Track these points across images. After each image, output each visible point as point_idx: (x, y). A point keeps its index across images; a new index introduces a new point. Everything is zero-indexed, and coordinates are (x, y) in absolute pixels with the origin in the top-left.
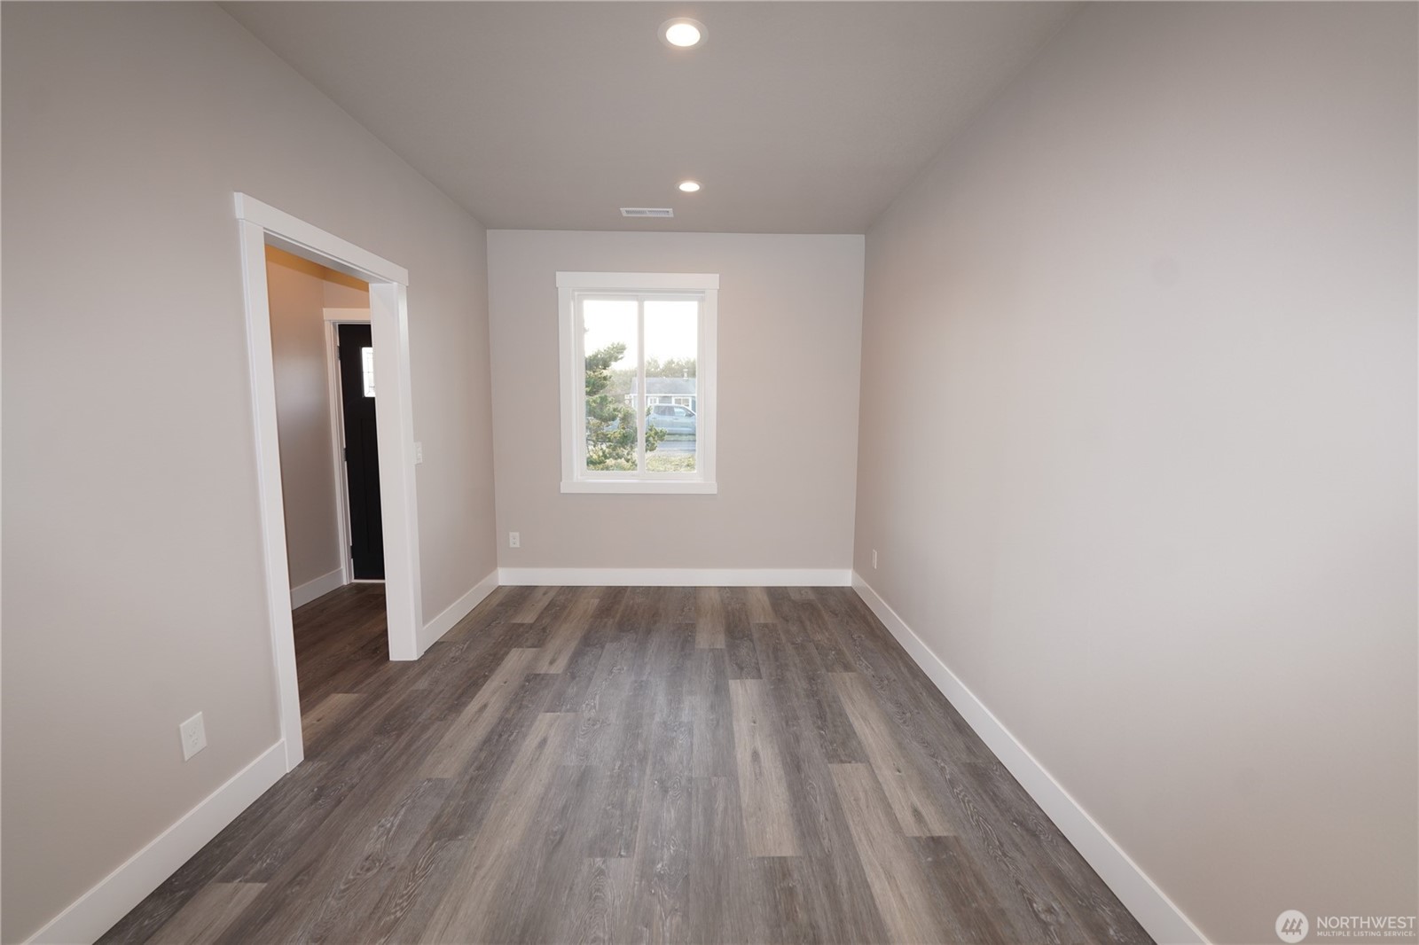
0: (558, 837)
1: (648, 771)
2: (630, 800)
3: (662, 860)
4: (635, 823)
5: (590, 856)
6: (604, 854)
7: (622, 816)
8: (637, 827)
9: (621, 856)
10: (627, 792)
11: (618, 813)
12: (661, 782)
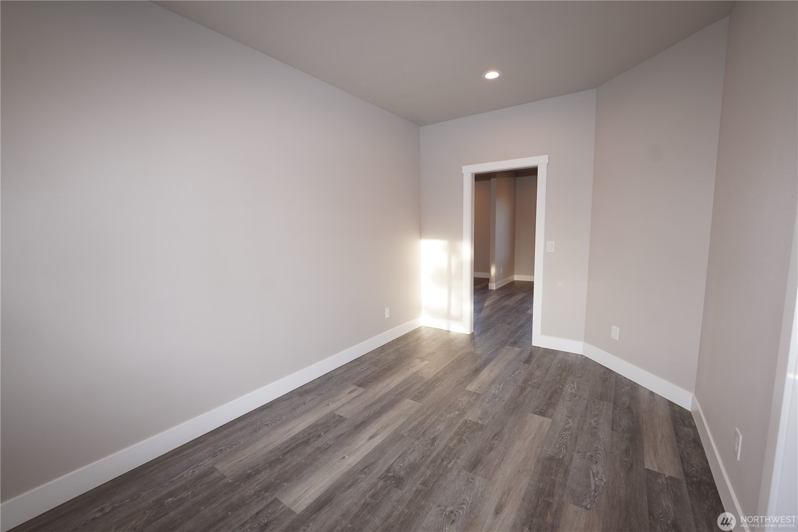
0: (496, 437)
1: (436, 452)
2: (455, 441)
3: (454, 414)
4: (458, 430)
5: (483, 425)
6: (477, 424)
7: (463, 435)
8: (458, 428)
9: (470, 421)
10: (454, 445)
11: (463, 437)
12: (433, 444)
